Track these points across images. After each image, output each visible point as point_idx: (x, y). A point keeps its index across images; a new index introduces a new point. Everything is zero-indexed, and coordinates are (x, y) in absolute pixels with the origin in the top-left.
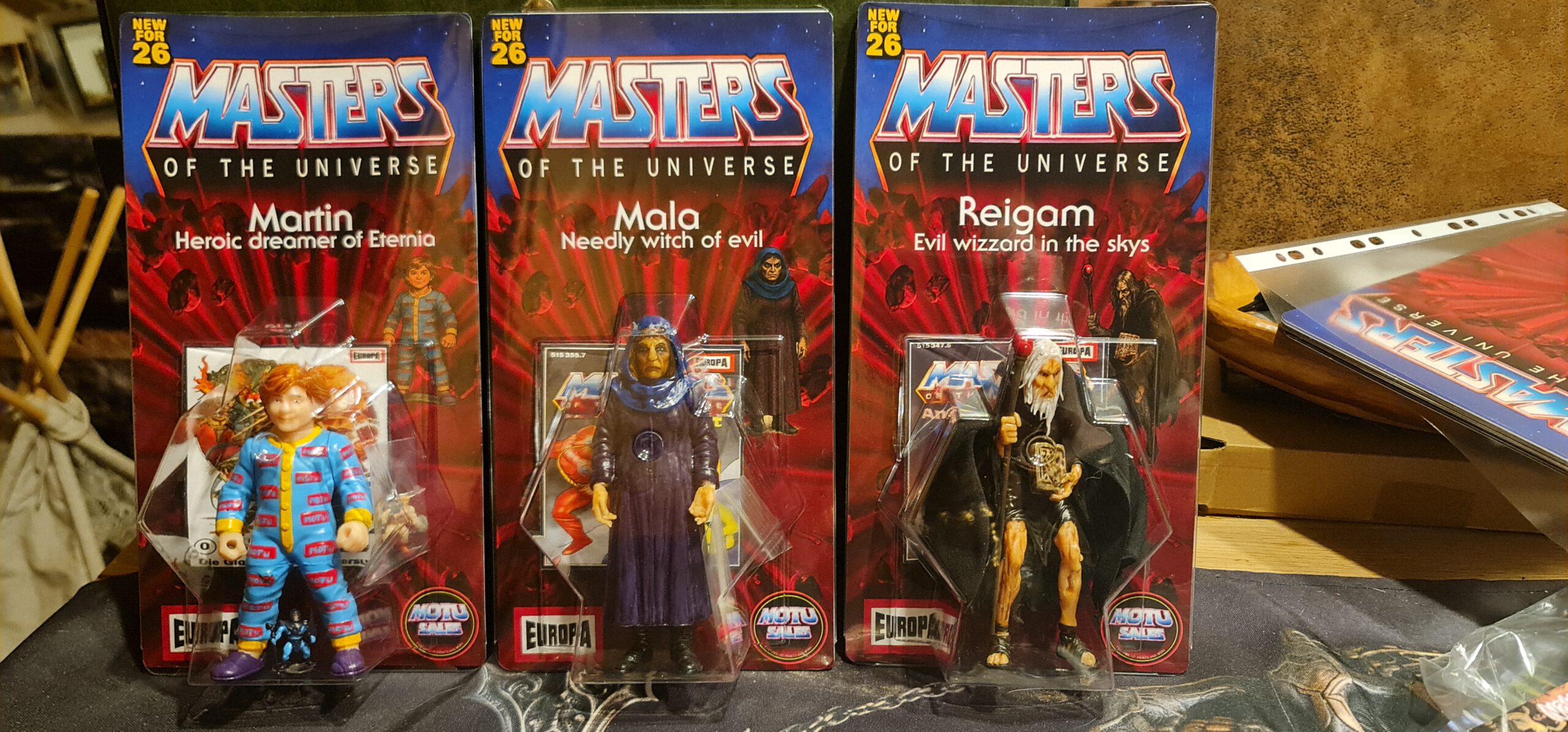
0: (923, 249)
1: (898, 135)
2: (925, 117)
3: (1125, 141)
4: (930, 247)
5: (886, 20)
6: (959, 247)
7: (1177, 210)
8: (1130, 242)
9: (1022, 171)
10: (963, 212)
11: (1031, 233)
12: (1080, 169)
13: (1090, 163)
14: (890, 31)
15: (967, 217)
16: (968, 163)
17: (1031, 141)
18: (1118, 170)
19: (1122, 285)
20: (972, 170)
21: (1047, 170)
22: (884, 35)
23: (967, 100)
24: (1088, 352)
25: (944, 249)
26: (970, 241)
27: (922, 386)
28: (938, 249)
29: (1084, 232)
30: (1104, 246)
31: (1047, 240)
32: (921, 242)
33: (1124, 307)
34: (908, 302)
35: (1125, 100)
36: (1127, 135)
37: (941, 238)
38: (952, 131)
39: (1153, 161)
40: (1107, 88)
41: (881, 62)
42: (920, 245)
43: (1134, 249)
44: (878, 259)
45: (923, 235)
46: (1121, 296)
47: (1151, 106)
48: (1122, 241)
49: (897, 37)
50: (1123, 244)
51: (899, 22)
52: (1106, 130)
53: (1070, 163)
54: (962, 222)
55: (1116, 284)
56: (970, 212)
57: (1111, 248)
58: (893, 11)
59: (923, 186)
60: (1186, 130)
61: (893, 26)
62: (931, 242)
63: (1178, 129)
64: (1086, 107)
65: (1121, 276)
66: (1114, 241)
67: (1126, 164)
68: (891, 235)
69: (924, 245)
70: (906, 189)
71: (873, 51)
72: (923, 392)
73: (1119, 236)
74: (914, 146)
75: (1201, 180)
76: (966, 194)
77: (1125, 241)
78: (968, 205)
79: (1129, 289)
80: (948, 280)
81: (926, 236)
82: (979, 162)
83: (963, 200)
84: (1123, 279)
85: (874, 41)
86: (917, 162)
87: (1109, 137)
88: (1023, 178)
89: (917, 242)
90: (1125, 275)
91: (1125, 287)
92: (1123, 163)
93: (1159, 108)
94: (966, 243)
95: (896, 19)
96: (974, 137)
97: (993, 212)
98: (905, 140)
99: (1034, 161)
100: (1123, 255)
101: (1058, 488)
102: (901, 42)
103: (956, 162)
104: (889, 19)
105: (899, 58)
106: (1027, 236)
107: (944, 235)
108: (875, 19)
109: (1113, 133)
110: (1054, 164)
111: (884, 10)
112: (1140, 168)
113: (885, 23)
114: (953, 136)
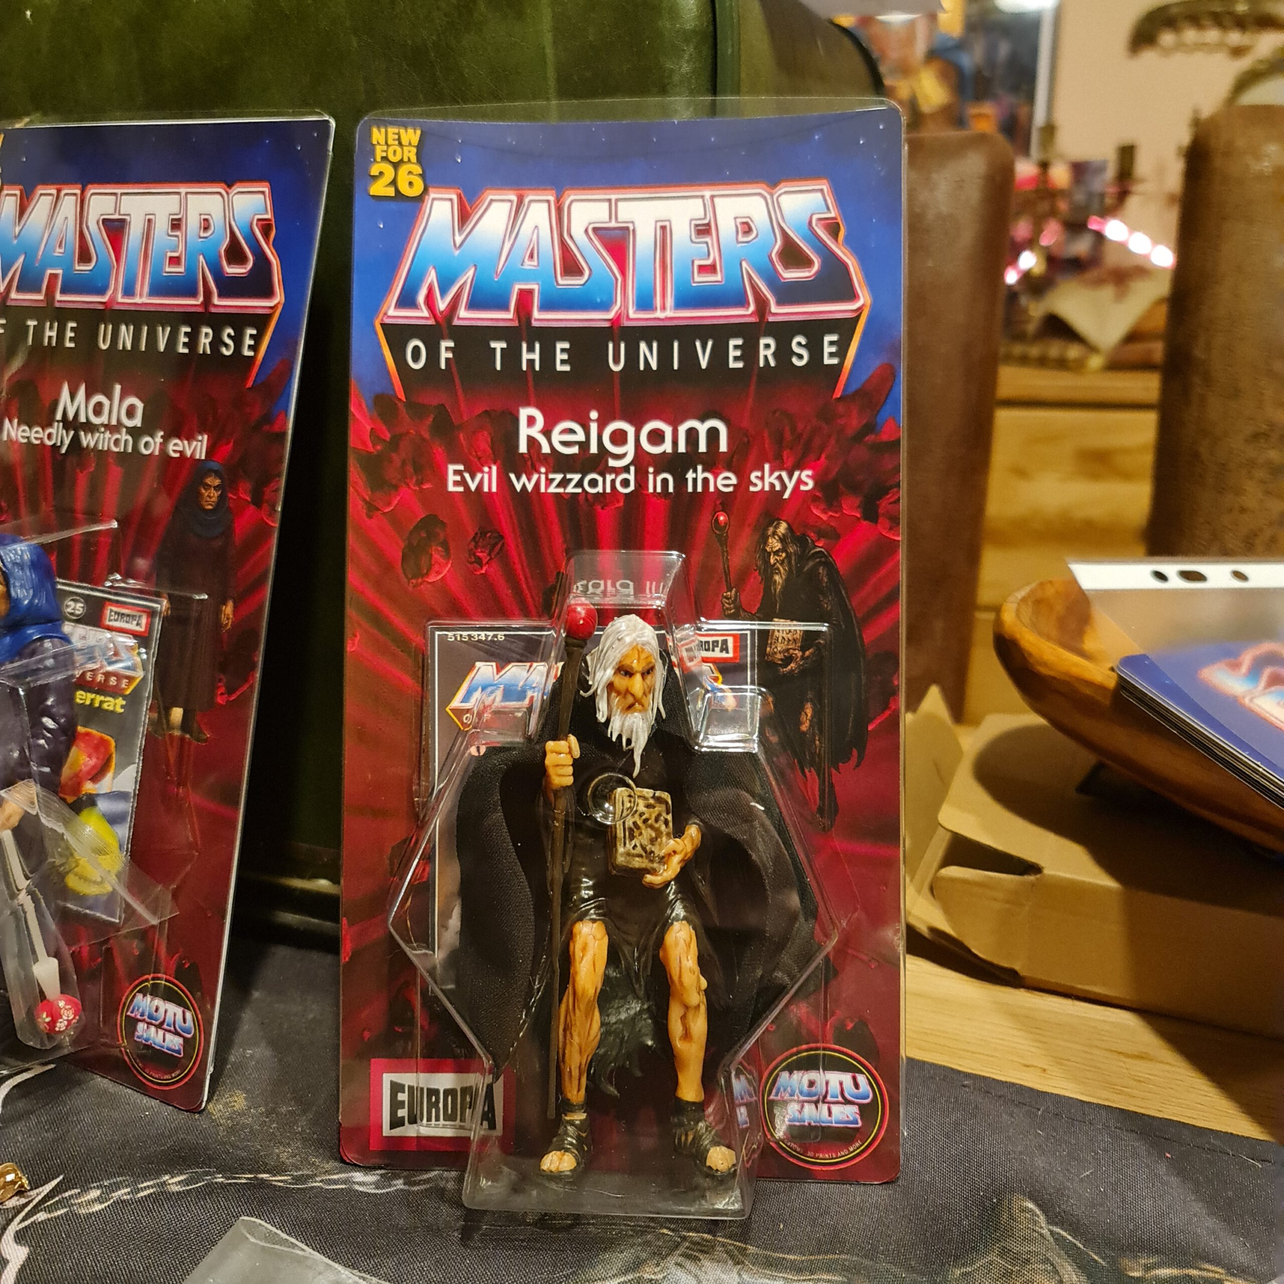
0: (461, 489)
1: (420, 315)
2: (461, 288)
3: (771, 319)
4: (473, 486)
5: (400, 144)
6: (518, 487)
7: (855, 423)
8: (784, 475)
9: (617, 368)
10: (524, 431)
11: (632, 463)
12: (704, 364)
13: (719, 354)
14: (406, 159)
15: (531, 441)
16: (531, 356)
17: (627, 324)
18: (762, 364)
19: (774, 544)
20: (537, 368)
21: (654, 366)
22: (396, 166)
23: (527, 262)
24: (725, 649)
25: (494, 489)
26: (535, 477)
27: (456, 703)
28: (486, 489)
29: (713, 462)
30: (744, 481)
31: (656, 474)
32: (458, 478)
33: (777, 578)
34: (438, 573)
35: (770, 257)
36: (774, 309)
37: (490, 473)
38: (505, 307)
39: (815, 348)
40: (741, 239)
41: (393, 206)
42: (456, 483)
43: (790, 486)
44: (389, 504)
45: (461, 467)
46: (772, 561)
47: (808, 263)
48: (771, 473)
49: (418, 170)
50: (773, 479)
51: (420, 147)
52: (744, 303)
53: (689, 356)
54: (523, 448)
55: (765, 543)
56: (535, 432)
57: (755, 485)
58: (410, 131)
59: (460, 392)
60: (864, 298)
61: (412, 154)
62: (473, 478)
63: (852, 296)
64: (710, 269)
65: (771, 529)
66: (759, 474)
67: (775, 354)
68: (410, 469)
69: (463, 482)
70: (433, 398)
71: (379, 188)
72: (459, 712)
73: (767, 467)
74: (446, 331)
75: (888, 374)
76: (528, 404)
77: (776, 474)
78: (531, 421)
79: (784, 550)
80: (502, 537)
81: (466, 470)
82: (548, 356)
83: (524, 413)
84: (774, 533)
85: (381, 173)
86: (450, 355)
87: (745, 313)
88: (617, 381)
89: (452, 478)
90: (776, 527)
91: (778, 546)
92: (769, 353)
93: (824, 264)
94: (529, 480)
95: (415, 141)
96: (539, 317)
97: (572, 431)
98: (431, 322)
99: (633, 355)
100: (774, 496)
101: (655, 865)
102: (423, 176)
103: (512, 355)
104: (405, 141)
105: (419, 199)
106: (626, 469)
107: (494, 468)
108: (383, 142)
109: (752, 308)
110: (665, 356)
111: (396, 131)
112: (795, 360)
113: (399, 149)
114: (506, 317)
